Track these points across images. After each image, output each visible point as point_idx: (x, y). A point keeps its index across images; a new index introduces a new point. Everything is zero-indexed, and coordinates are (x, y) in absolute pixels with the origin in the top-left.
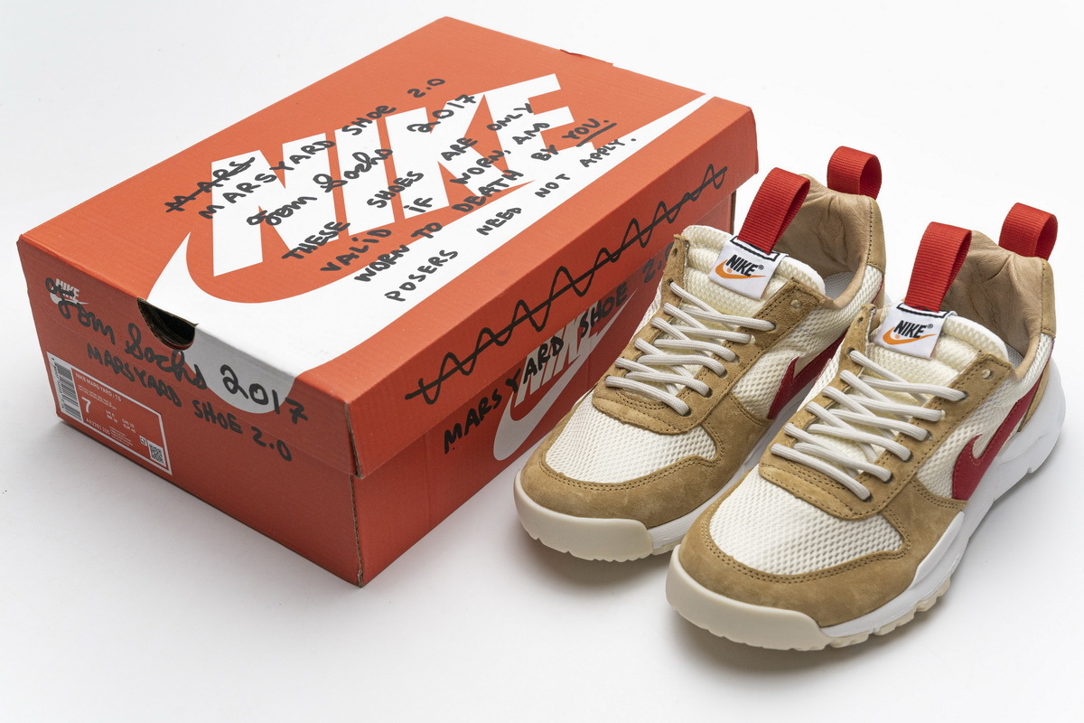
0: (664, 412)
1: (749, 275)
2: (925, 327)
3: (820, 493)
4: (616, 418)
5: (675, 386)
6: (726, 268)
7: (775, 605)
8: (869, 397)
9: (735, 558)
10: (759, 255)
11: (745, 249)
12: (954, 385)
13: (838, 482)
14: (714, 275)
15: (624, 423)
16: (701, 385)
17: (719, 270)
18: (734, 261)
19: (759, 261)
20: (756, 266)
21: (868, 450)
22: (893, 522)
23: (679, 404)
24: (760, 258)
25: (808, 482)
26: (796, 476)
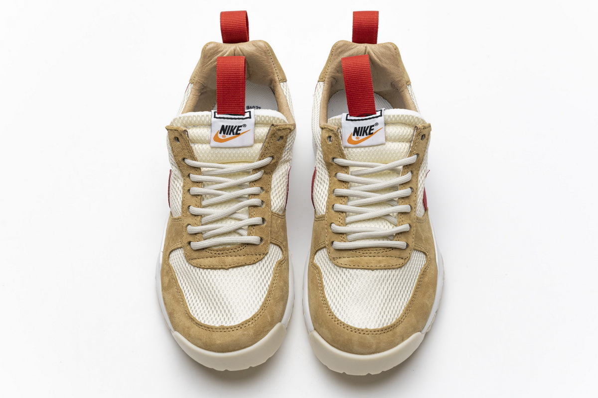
0: (247, 249)
1: (239, 134)
2: (373, 126)
3: (383, 260)
4: (220, 269)
5: (242, 229)
6: (221, 136)
7: (403, 340)
8: (367, 184)
9: (368, 328)
10: (239, 119)
11: (228, 118)
12: (411, 154)
13: (388, 248)
14: (214, 143)
15: (228, 269)
16: (257, 220)
17: (216, 139)
18: (224, 130)
19: (241, 122)
20: (241, 126)
21: (389, 218)
22: (419, 249)
23: (254, 239)
24: (241, 120)
25: (372, 257)
26: (363, 257)
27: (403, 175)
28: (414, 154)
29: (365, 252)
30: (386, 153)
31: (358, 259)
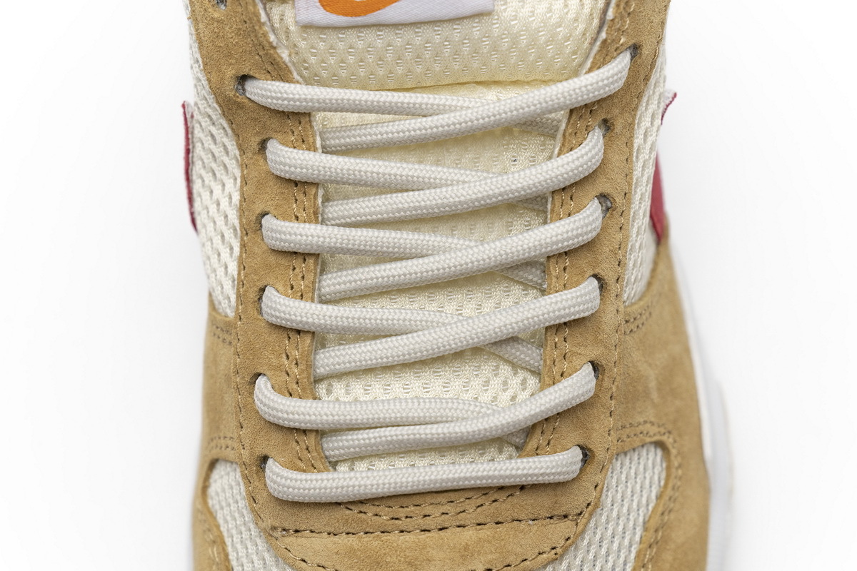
25: (434, 534)
26: (394, 537)
27: (567, 147)
28: (619, 51)
29: (402, 513)
30: (495, 48)
31: (372, 542)
